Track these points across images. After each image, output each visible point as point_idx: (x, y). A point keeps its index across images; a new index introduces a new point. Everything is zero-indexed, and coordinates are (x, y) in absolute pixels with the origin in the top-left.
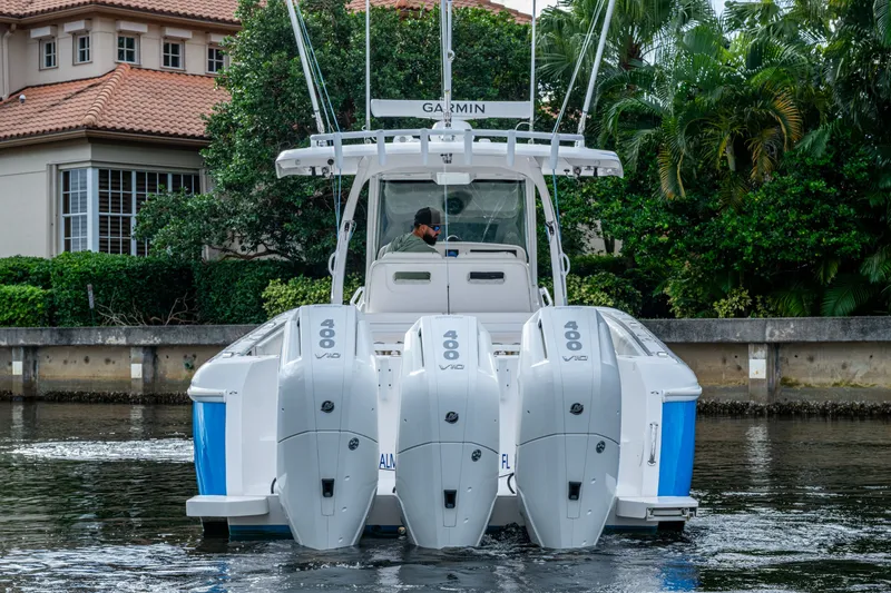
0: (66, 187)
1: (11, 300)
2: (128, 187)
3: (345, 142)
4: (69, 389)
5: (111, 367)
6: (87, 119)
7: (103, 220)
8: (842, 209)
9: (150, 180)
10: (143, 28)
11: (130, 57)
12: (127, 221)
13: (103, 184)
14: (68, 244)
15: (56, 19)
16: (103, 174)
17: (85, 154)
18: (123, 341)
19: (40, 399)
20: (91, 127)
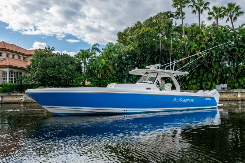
2: (13, 74)
4: (9, 102)
5: (17, 98)
6: (9, 64)
7: (10, 78)
8: (117, 80)
9: (16, 73)
10: (10, 53)
11: (8, 56)
12: (13, 78)
13: (10, 73)
14: (3, 82)
16: (10, 72)
17: (8, 69)
18: (20, 95)
19: (3, 103)
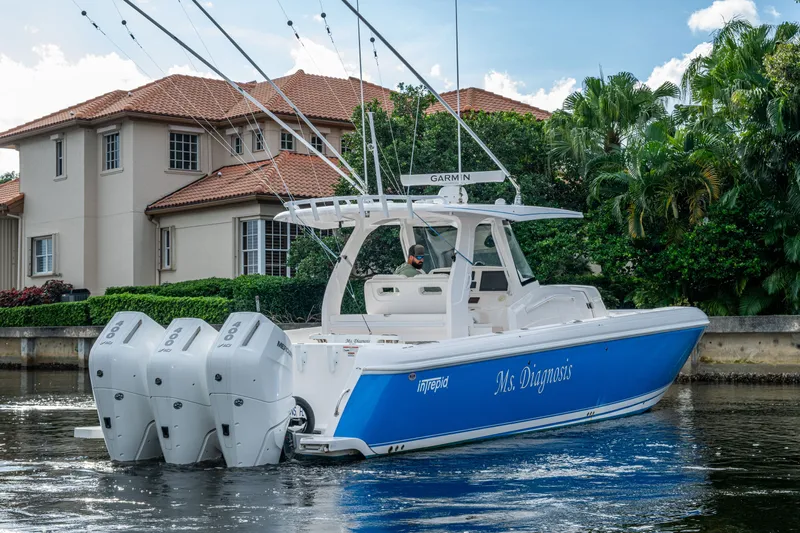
0: (245, 233)
1: (207, 306)
2: (284, 232)
3: (318, 205)
6: (256, 188)
7: (268, 254)
11: (290, 146)
12: (284, 254)
13: (268, 230)
14: (246, 269)
15: (241, 122)
16: (268, 224)
17: (256, 210)
20: (259, 193)
